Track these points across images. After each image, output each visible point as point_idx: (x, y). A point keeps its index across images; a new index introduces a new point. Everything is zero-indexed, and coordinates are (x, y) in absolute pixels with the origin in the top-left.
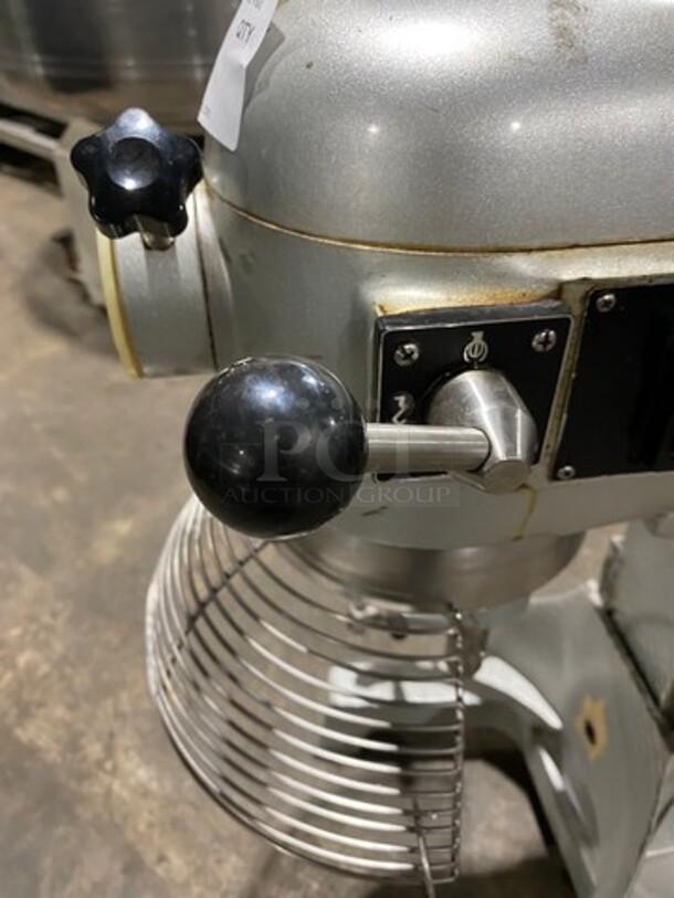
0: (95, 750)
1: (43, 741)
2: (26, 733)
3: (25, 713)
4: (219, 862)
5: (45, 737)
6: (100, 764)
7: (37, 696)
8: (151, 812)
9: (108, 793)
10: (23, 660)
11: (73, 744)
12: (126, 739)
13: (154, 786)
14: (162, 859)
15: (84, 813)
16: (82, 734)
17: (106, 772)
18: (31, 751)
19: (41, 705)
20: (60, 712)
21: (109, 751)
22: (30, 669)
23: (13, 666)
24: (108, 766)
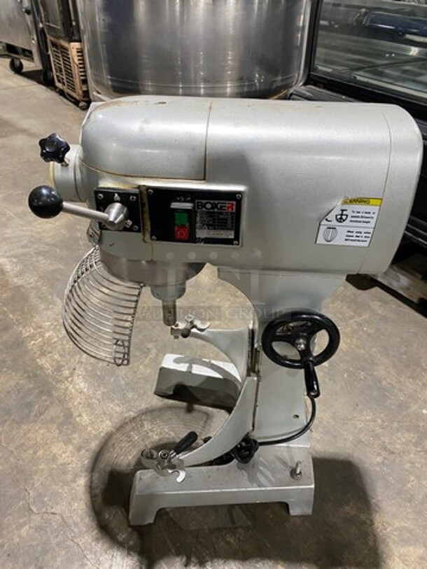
0: (66, 373)
1: (47, 365)
2: (42, 361)
3: (43, 354)
4: (102, 421)
5: (48, 364)
6: (67, 378)
7: (49, 349)
8: (81, 399)
9: (67, 389)
10: (47, 335)
11: (59, 369)
12: (79, 371)
13: (85, 390)
14: (80, 415)
15: (55, 394)
16: (63, 366)
17: (68, 382)
18: (41, 368)
19: (50, 352)
20: (57, 357)
21: (72, 374)
22: (49, 339)
23: (43, 337)
24: (70, 379)
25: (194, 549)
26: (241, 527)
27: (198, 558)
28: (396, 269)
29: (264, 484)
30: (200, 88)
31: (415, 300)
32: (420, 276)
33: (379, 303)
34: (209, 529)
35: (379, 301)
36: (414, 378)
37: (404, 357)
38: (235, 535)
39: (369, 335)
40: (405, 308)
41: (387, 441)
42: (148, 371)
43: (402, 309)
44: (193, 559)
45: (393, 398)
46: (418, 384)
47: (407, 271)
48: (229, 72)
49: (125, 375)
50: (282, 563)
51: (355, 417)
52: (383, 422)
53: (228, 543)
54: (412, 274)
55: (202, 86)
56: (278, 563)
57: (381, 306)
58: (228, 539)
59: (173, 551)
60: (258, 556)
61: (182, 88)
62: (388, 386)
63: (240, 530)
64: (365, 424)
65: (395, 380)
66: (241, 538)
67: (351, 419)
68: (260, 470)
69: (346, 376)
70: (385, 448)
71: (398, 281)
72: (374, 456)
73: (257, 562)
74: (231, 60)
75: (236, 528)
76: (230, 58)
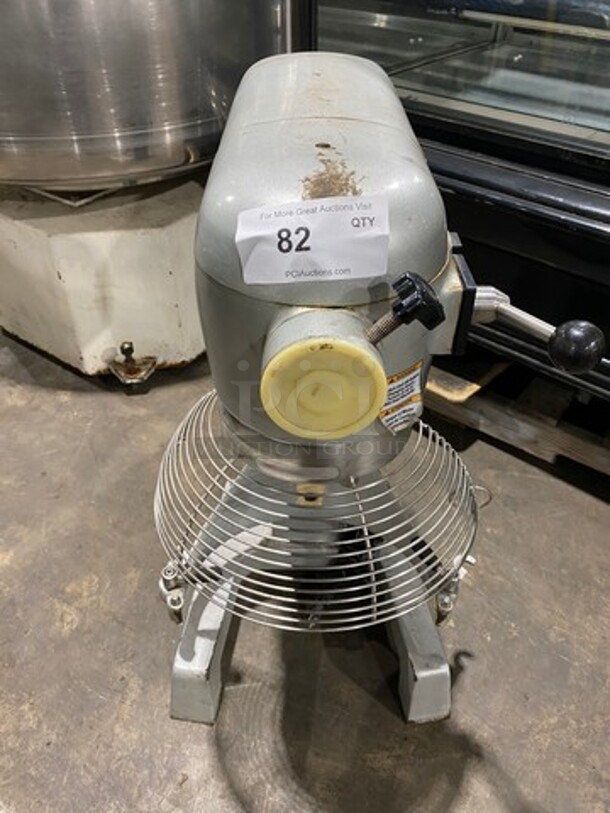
28: (509, 411)
30: (114, 138)
31: (549, 458)
32: (554, 422)
33: (492, 473)
35: (491, 467)
36: (595, 613)
37: (564, 571)
39: (498, 541)
40: (534, 473)
41: (598, 764)
42: (135, 736)
43: (530, 476)
45: (576, 664)
46: (602, 622)
47: (530, 415)
48: (164, 104)
49: (90, 759)
51: (531, 727)
52: (578, 721)
54: (539, 419)
55: (117, 135)
57: (497, 476)
61: (78, 141)
62: (560, 640)
64: (553, 737)
65: (567, 624)
67: (527, 733)
69: (489, 638)
70: (600, 780)
71: (516, 431)
72: (589, 806)
74: (164, 80)
76: (160, 77)
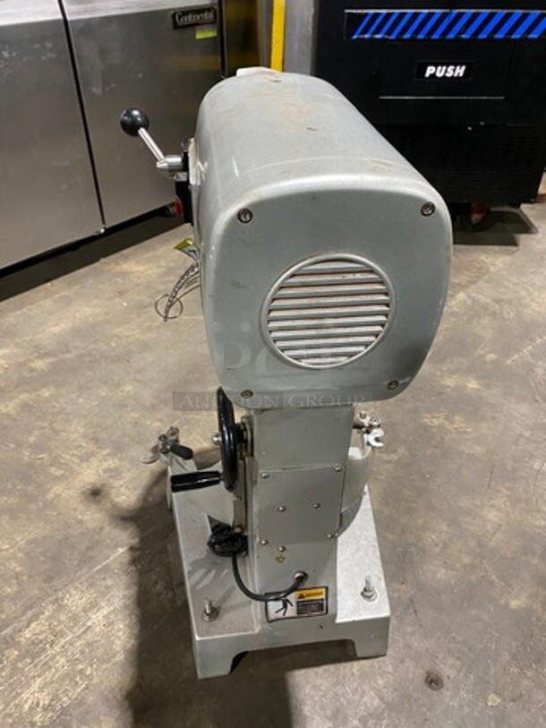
25: (147, 552)
26: (175, 594)
27: (139, 557)
29: (192, 578)
34: (169, 563)
38: (165, 589)
44: (138, 553)
50: (136, 644)
53: (157, 583)
56: (136, 639)
58: (159, 583)
59: (145, 535)
60: (143, 616)
63: (170, 593)
66: (162, 596)
68: (210, 571)
73: (137, 616)
75: (172, 589)
